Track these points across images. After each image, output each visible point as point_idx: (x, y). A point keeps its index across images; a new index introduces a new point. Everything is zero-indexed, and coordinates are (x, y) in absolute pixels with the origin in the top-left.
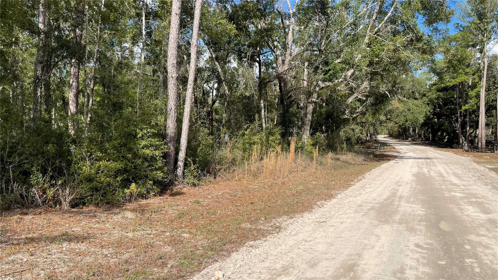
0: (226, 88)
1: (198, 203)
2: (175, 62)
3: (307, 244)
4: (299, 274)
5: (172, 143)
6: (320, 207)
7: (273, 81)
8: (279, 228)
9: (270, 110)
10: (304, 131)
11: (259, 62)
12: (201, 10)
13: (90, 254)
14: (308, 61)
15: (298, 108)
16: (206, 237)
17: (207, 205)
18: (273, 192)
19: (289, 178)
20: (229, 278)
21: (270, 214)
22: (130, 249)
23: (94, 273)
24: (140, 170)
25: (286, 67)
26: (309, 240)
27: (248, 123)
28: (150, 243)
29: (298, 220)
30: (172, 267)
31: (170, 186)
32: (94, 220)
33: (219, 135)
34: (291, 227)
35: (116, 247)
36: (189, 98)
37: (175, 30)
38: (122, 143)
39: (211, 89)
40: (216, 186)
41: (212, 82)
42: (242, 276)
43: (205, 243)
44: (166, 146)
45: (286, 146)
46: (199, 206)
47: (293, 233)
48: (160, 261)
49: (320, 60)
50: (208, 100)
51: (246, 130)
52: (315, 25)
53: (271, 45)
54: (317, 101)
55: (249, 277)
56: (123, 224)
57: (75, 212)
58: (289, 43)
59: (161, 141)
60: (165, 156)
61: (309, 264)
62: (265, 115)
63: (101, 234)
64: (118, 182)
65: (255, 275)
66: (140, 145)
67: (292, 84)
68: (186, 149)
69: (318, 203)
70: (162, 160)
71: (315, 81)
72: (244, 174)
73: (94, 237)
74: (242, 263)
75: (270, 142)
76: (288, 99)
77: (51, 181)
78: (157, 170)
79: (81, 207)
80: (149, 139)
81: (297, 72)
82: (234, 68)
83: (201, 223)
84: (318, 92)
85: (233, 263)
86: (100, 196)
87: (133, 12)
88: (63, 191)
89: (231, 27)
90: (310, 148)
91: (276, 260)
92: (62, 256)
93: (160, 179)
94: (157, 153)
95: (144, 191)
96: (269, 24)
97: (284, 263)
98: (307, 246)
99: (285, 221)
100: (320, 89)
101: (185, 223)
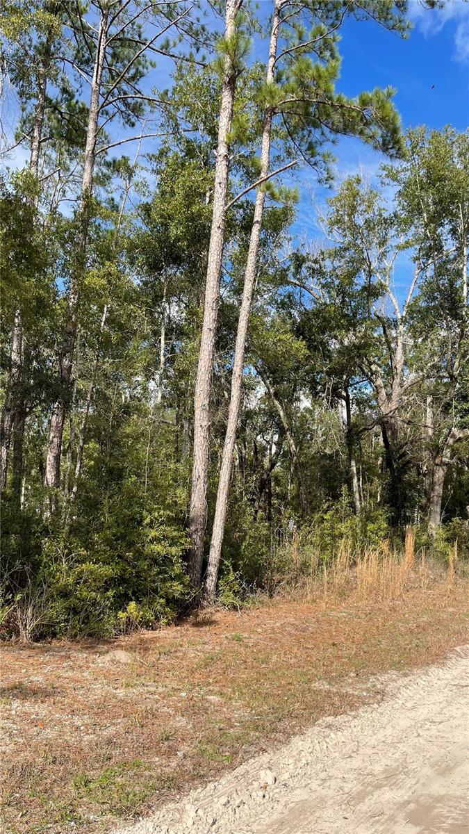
0: (292, 441)
1: (239, 640)
2: (206, 402)
3: (435, 727)
4: (416, 787)
5: (199, 534)
6: (461, 657)
7: (371, 429)
8: (382, 693)
9: (368, 478)
10: (430, 515)
11: (347, 399)
12: (249, 321)
13: (53, 723)
14: (433, 394)
15: (419, 474)
16: (249, 703)
17: (256, 645)
18: (373, 625)
19: (403, 601)
20: (285, 785)
21: (367, 665)
22: (118, 718)
23: (55, 758)
24: (146, 579)
25: (394, 405)
26: (438, 720)
27: (329, 500)
28: (151, 709)
29: (419, 680)
30: (185, 756)
31: (193, 608)
32: (65, 664)
33: (279, 520)
34: (405, 693)
35: (96, 714)
36: (227, 459)
37: (207, 353)
38: (119, 534)
39: (269, 444)
40: (271, 611)
41: (271, 432)
42: (309, 784)
43: (246, 714)
44: (189, 540)
45: (398, 541)
46: (240, 645)
47: (409, 705)
48: (166, 743)
49: (453, 392)
50: (263, 461)
51: (325, 512)
52: (440, 335)
53: (366, 371)
54: (451, 461)
55: (322, 787)
56: (112, 672)
57: (38, 648)
58: (397, 367)
59: (181, 531)
60: (187, 555)
61: (437, 767)
62: (359, 486)
63: (75, 689)
64: (109, 598)
65: (332, 783)
66: (147, 536)
67: (405, 434)
68: (222, 545)
69: (458, 649)
70: (182, 562)
71: (445, 427)
72: (322, 591)
73: (63, 693)
74: (310, 758)
75: (369, 534)
76: (400, 458)
77: (5, 595)
78: (174, 579)
79: (50, 640)
80: (162, 527)
81: (414, 413)
82: (307, 410)
83: (241, 678)
84: (451, 446)
85: (293, 757)
86: (79, 622)
87: (147, 329)
88: (23, 612)
89: (300, 346)
90: (442, 545)
91: (374, 757)
92: (9, 724)
93: (177, 595)
94: (174, 550)
95: (150, 616)
96: (362, 338)
97: (389, 763)
98: (434, 732)
99: (394, 680)
100: (455, 442)
101: (214, 676)
